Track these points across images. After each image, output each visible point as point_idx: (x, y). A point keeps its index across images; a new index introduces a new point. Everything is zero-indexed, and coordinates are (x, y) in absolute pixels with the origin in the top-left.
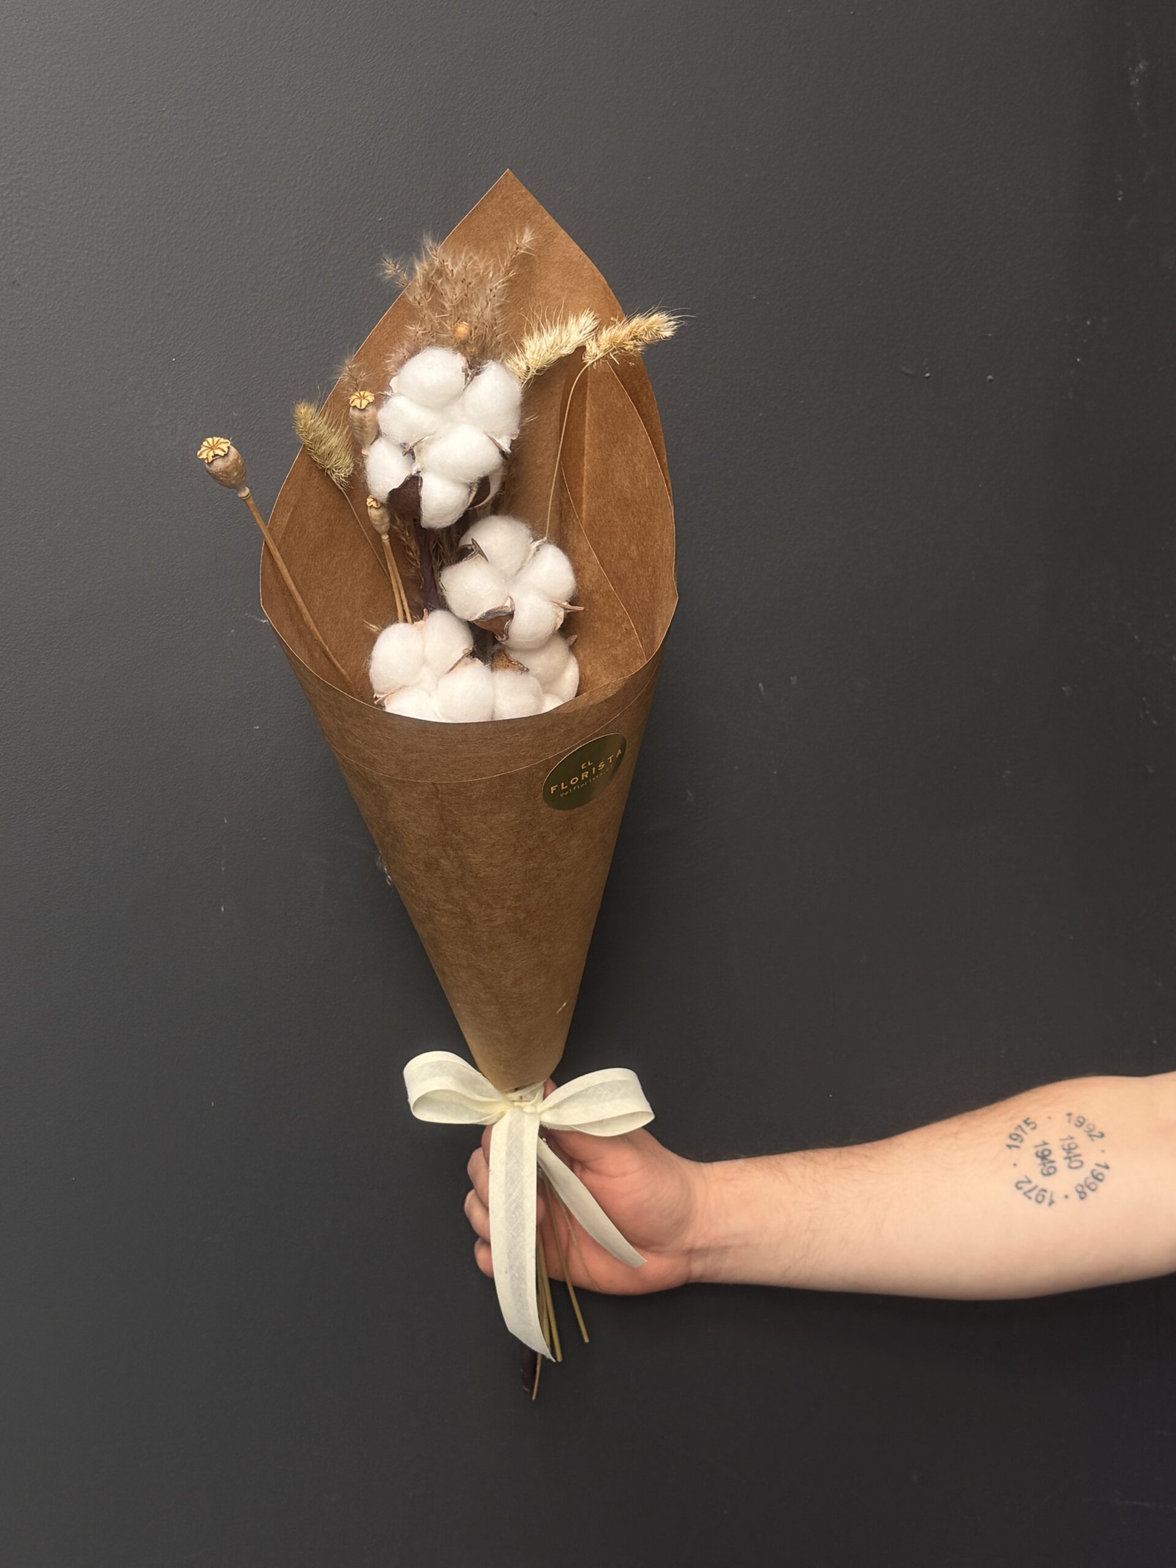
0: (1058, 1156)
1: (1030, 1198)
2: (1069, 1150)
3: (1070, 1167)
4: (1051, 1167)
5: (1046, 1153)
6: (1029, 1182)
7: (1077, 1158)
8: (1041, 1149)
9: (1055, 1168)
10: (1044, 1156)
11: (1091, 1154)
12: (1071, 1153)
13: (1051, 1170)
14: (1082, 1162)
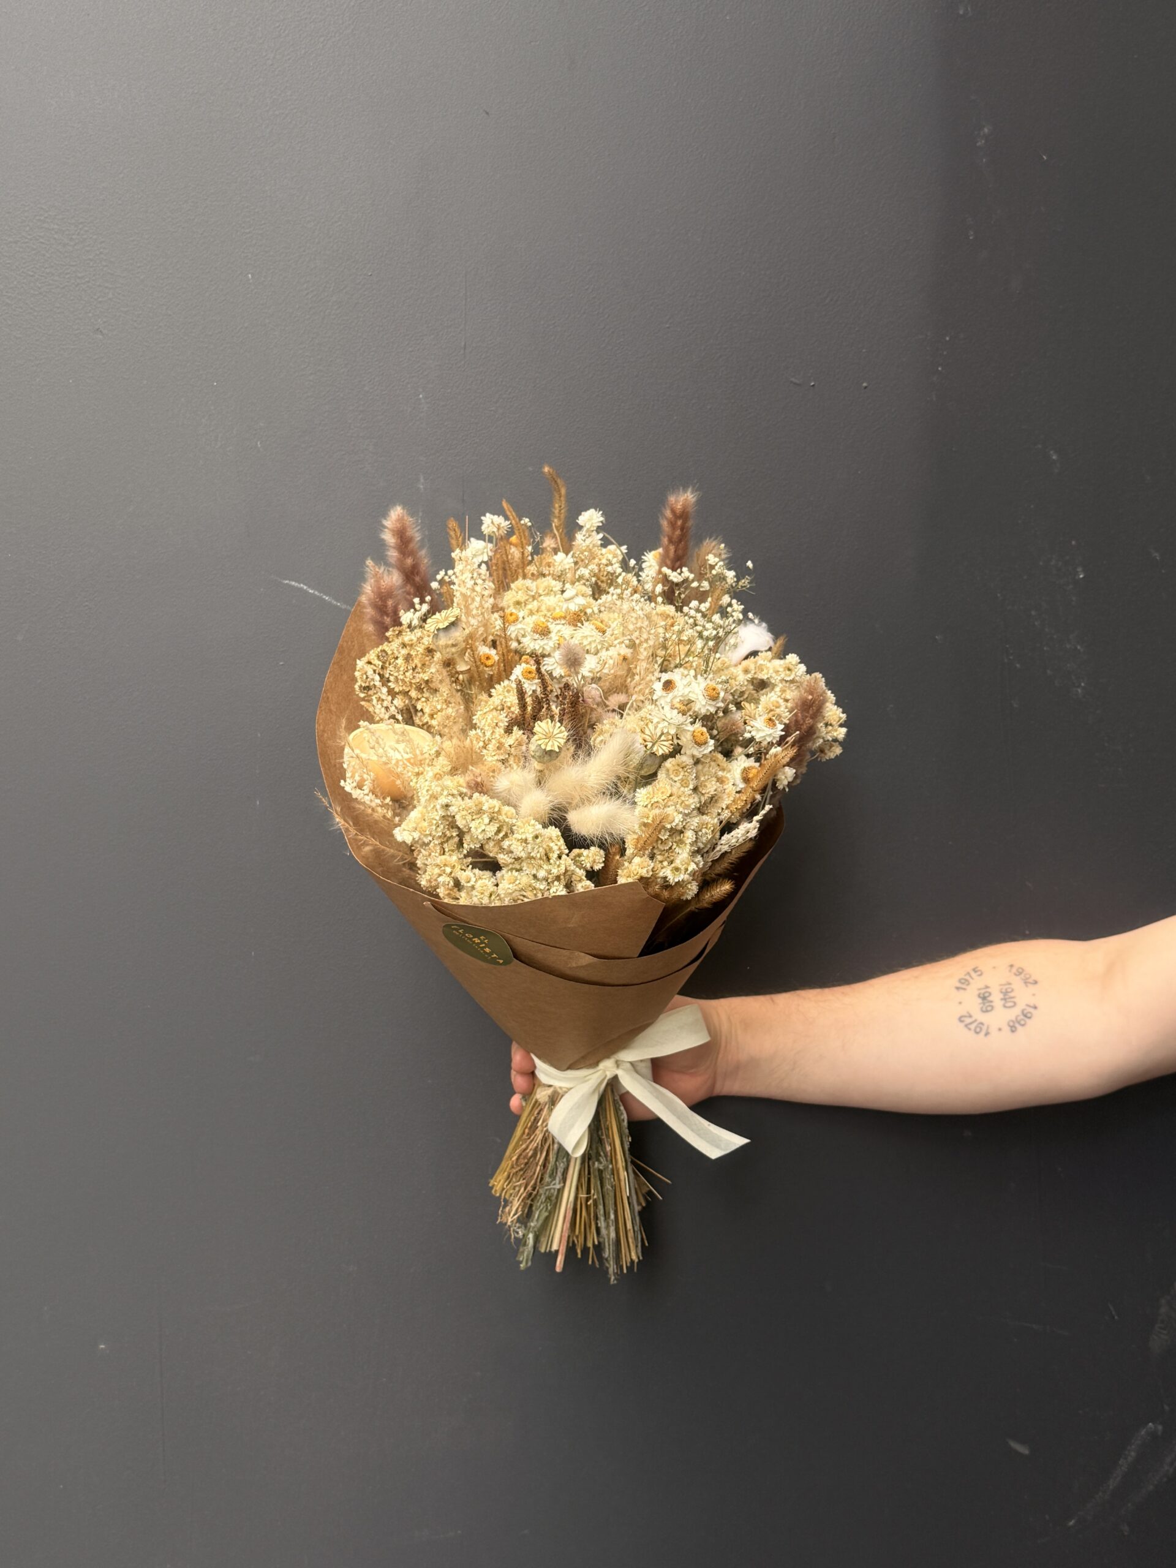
0: (996, 998)
1: (970, 1029)
2: (1006, 993)
3: (1005, 1006)
4: (990, 1006)
5: (987, 995)
6: (970, 1016)
7: (1012, 1000)
8: (983, 991)
9: (992, 1007)
10: (984, 998)
11: (1023, 996)
12: (1007, 996)
13: (989, 1008)
14: (1015, 1004)
